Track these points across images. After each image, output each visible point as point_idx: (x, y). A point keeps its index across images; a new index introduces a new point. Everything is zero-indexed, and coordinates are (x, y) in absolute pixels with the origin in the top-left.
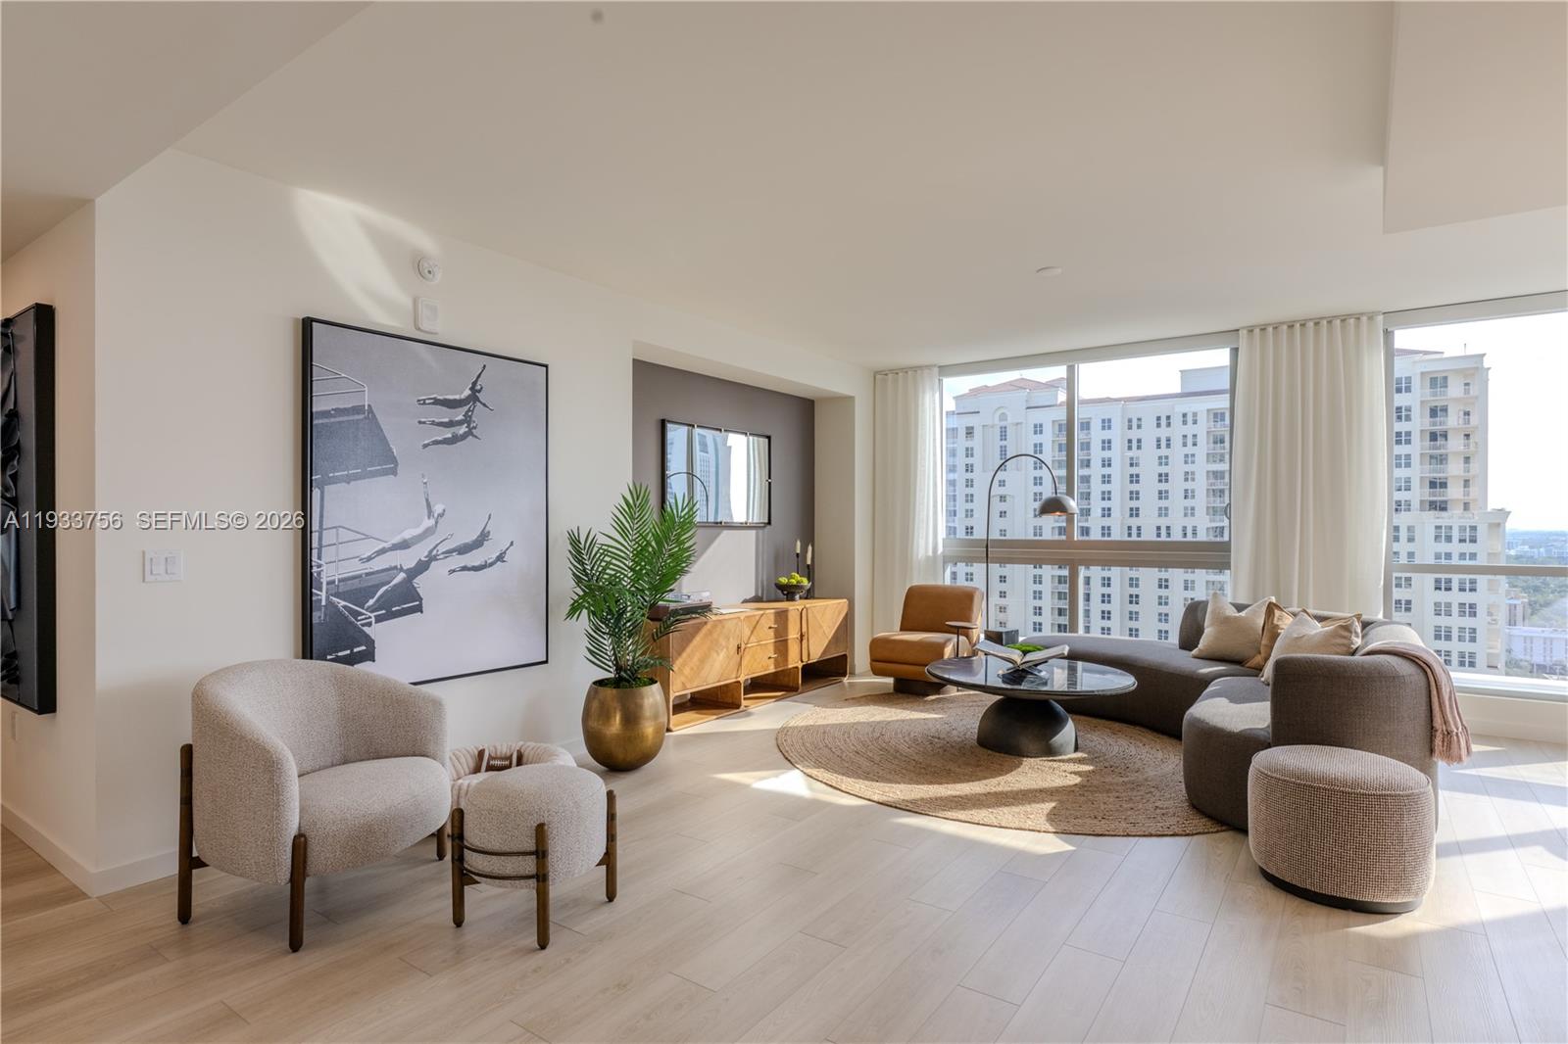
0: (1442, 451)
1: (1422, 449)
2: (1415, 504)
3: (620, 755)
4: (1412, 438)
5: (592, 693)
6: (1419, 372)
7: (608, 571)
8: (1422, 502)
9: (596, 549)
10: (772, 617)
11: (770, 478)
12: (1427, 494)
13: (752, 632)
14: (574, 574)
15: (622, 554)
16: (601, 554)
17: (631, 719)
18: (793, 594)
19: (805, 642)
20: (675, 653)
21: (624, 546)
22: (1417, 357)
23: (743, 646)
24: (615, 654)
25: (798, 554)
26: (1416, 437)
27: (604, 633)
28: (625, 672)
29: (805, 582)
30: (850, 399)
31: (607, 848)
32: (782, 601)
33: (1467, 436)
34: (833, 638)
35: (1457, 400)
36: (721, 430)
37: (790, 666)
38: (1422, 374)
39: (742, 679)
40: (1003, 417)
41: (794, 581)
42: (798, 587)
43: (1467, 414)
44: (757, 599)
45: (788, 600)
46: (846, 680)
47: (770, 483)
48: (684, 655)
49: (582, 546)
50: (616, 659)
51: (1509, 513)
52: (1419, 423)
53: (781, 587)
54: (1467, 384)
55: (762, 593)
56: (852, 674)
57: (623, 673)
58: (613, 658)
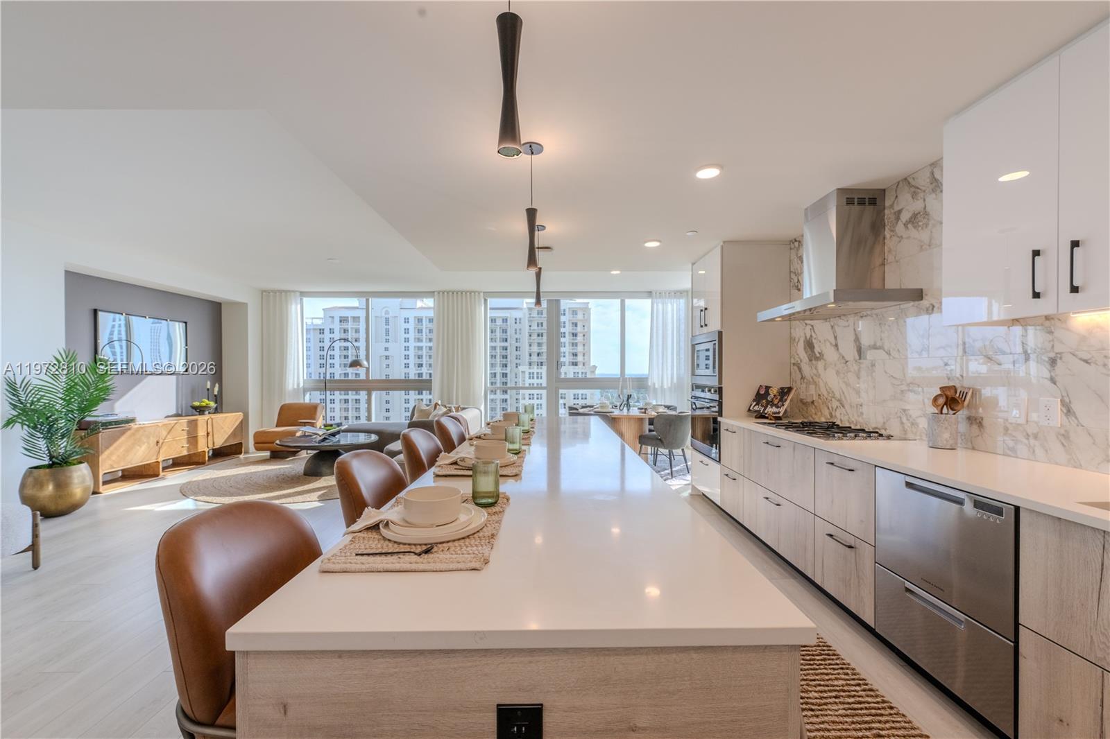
2: (567, 363)
3: (52, 507)
5: (28, 474)
7: (42, 401)
8: (569, 362)
9: (30, 388)
10: (185, 425)
11: (186, 346)
12: (571, 359)
13: (168, 433)
14: (10, 403)
15: (54, 390)
16: (36, 391)
17: (61, 486)
18: (204, 411)
19: (210, 437)
20: (103, 447)
21: (54, 385)
23: (161, 441)
24: (48, 450)
25: (208, 389)
27: (39, 438)
28: (57, 458)
29: (212, 404)
30: (245, 305)
31: (33, 542)
32: (196, 415)
33: (584, 335)
34: (232, 433)
35: (581, 320)
36: (145, 317)
37: (200, 451)
38: (569, 308)
39: (160, 459)
40: (387, 312)
41: (204, 404)
42: (207, 407)
43: (584, 326)
44: (177, 415)
45: (200, 415)
46: (241, 456)
47: (187, 349)
48: (111, 448)
49: (18, 386)
50: (49, 452)
51: (597, 367)
53: (195, 408)
54: (584, 314)
55: (182, 412)
56: (247, 452)
57: (54, 460)
58: (47, 452)
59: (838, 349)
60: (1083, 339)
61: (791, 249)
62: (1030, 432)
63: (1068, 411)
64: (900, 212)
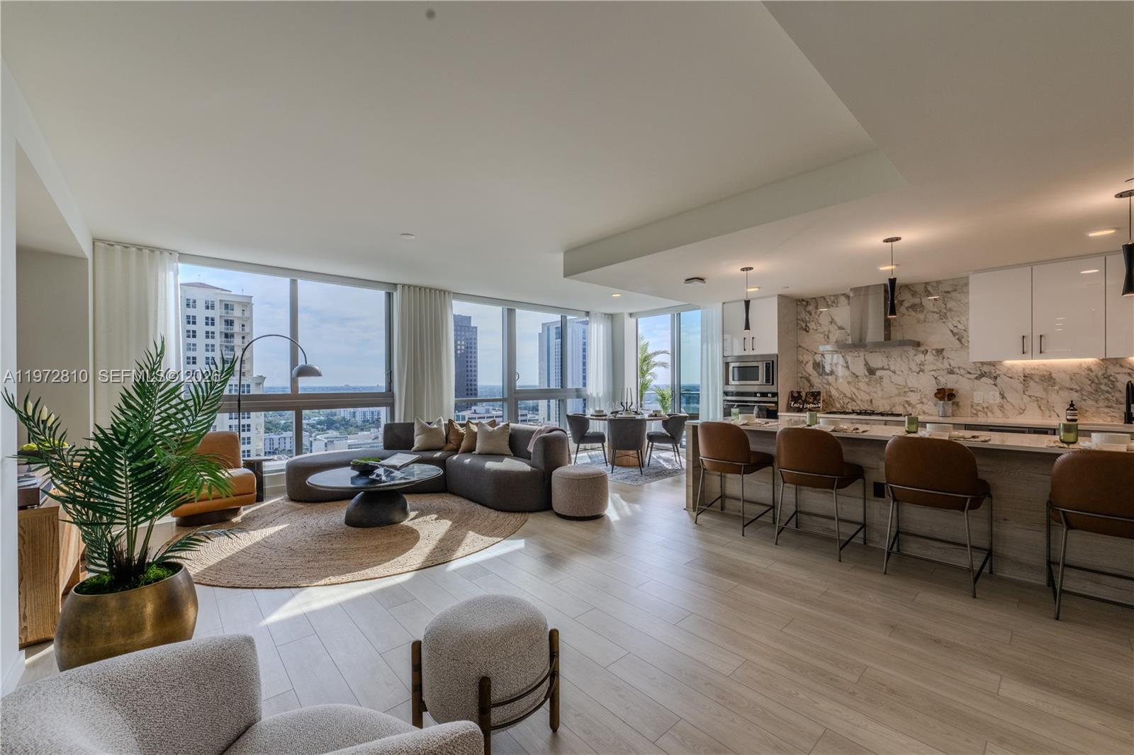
0: (232, 344)
1: (221, 342)
4: (215, 335)
6: (218, 299)
22: (218, 291)
26: (217, 335)
33: (243, 338)
35: (238, 318)
38: (220, 300)
43: (243, 326)
51: (265, 378)
52: (219, 327)
54: (243, 310)
59: (849, 369)
60: (1009, 369)
61: (797, 305)
62: (985, 406)
63: (1003, 397)
64: (903, 301)
